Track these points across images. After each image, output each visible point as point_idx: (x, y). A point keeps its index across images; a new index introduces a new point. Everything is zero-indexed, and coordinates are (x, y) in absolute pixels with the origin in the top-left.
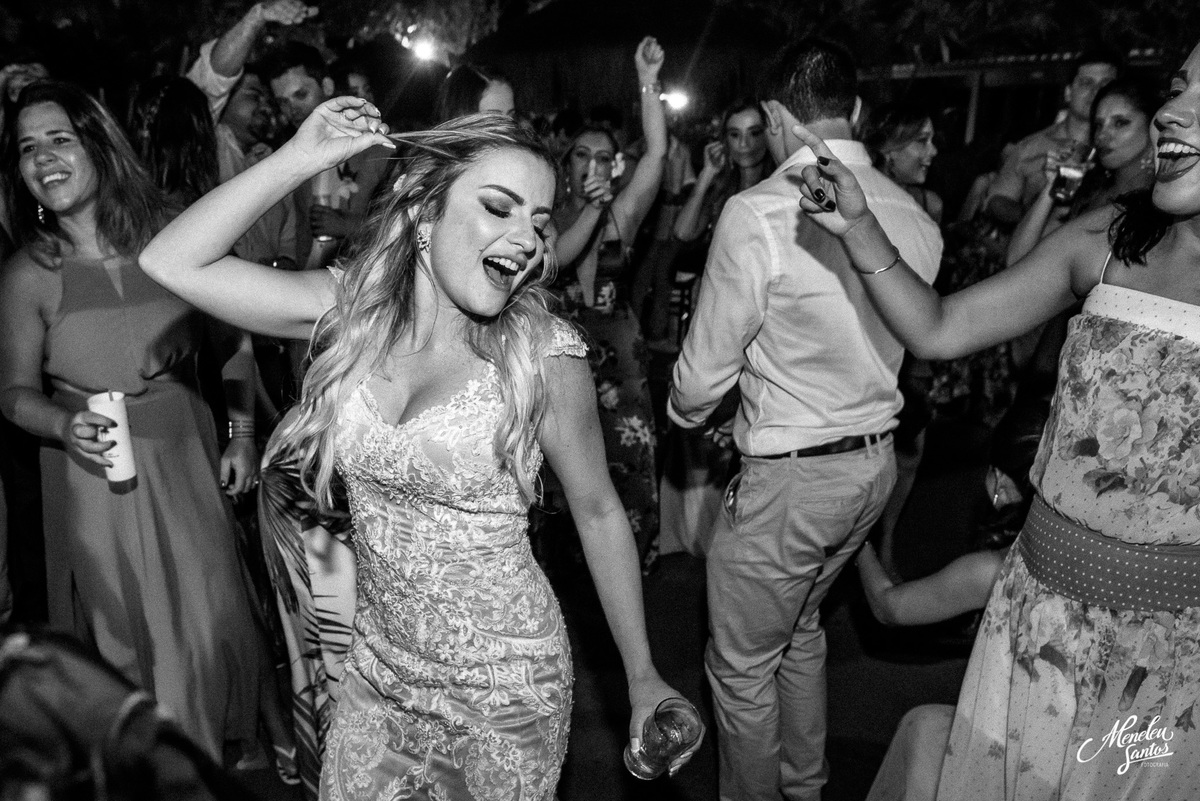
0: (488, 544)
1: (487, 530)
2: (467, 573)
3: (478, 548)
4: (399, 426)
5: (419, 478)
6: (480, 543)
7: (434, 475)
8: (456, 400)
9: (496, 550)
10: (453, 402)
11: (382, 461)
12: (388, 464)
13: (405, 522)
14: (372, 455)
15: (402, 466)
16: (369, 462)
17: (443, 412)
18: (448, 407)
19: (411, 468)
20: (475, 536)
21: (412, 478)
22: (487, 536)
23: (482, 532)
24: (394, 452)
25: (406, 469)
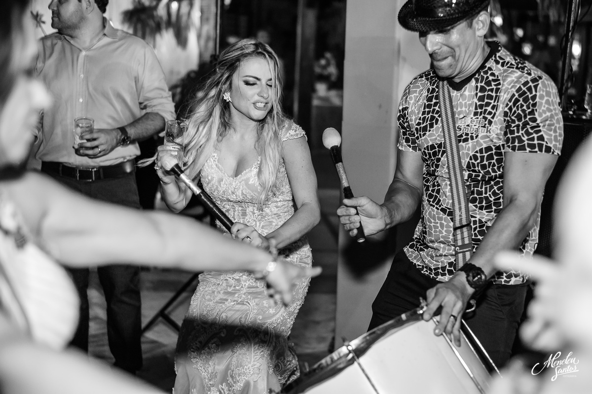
0: (278, 212)
1: (277, 207)
2: (271, 224)
3: (275, 214)
4: (235, 178)
5: (247, 197)
6: (275, 212)
7: (252, 196)
8: (255, 165)
9: (281, 214)
10: (254, 167)
11: (230, 192)
12: (233, 193)
13: (243, 209)
14: (225, 190)
15: (239, 193)
16: (224, 193)
17: (251, 171)
18: (253, 169)
19: (243, 194)
20: (273, 210)
21: (244, 197)
22: (277, 209)
23: (275, 208)
24: (235, 188)
25: (240, 194)
